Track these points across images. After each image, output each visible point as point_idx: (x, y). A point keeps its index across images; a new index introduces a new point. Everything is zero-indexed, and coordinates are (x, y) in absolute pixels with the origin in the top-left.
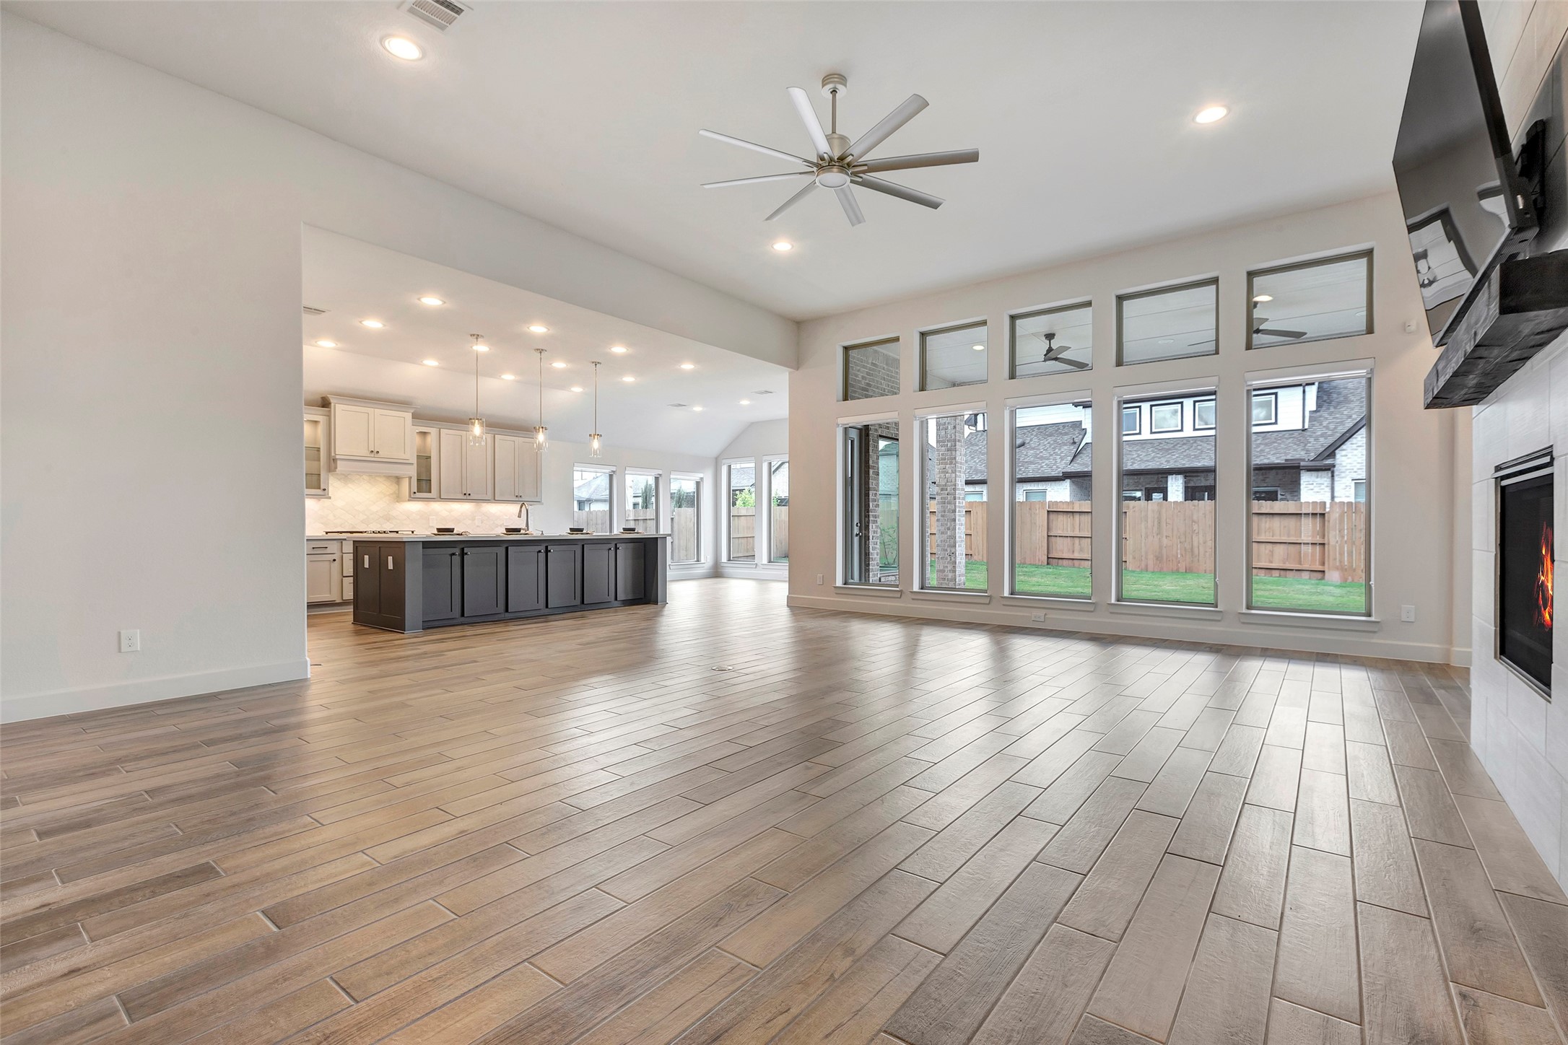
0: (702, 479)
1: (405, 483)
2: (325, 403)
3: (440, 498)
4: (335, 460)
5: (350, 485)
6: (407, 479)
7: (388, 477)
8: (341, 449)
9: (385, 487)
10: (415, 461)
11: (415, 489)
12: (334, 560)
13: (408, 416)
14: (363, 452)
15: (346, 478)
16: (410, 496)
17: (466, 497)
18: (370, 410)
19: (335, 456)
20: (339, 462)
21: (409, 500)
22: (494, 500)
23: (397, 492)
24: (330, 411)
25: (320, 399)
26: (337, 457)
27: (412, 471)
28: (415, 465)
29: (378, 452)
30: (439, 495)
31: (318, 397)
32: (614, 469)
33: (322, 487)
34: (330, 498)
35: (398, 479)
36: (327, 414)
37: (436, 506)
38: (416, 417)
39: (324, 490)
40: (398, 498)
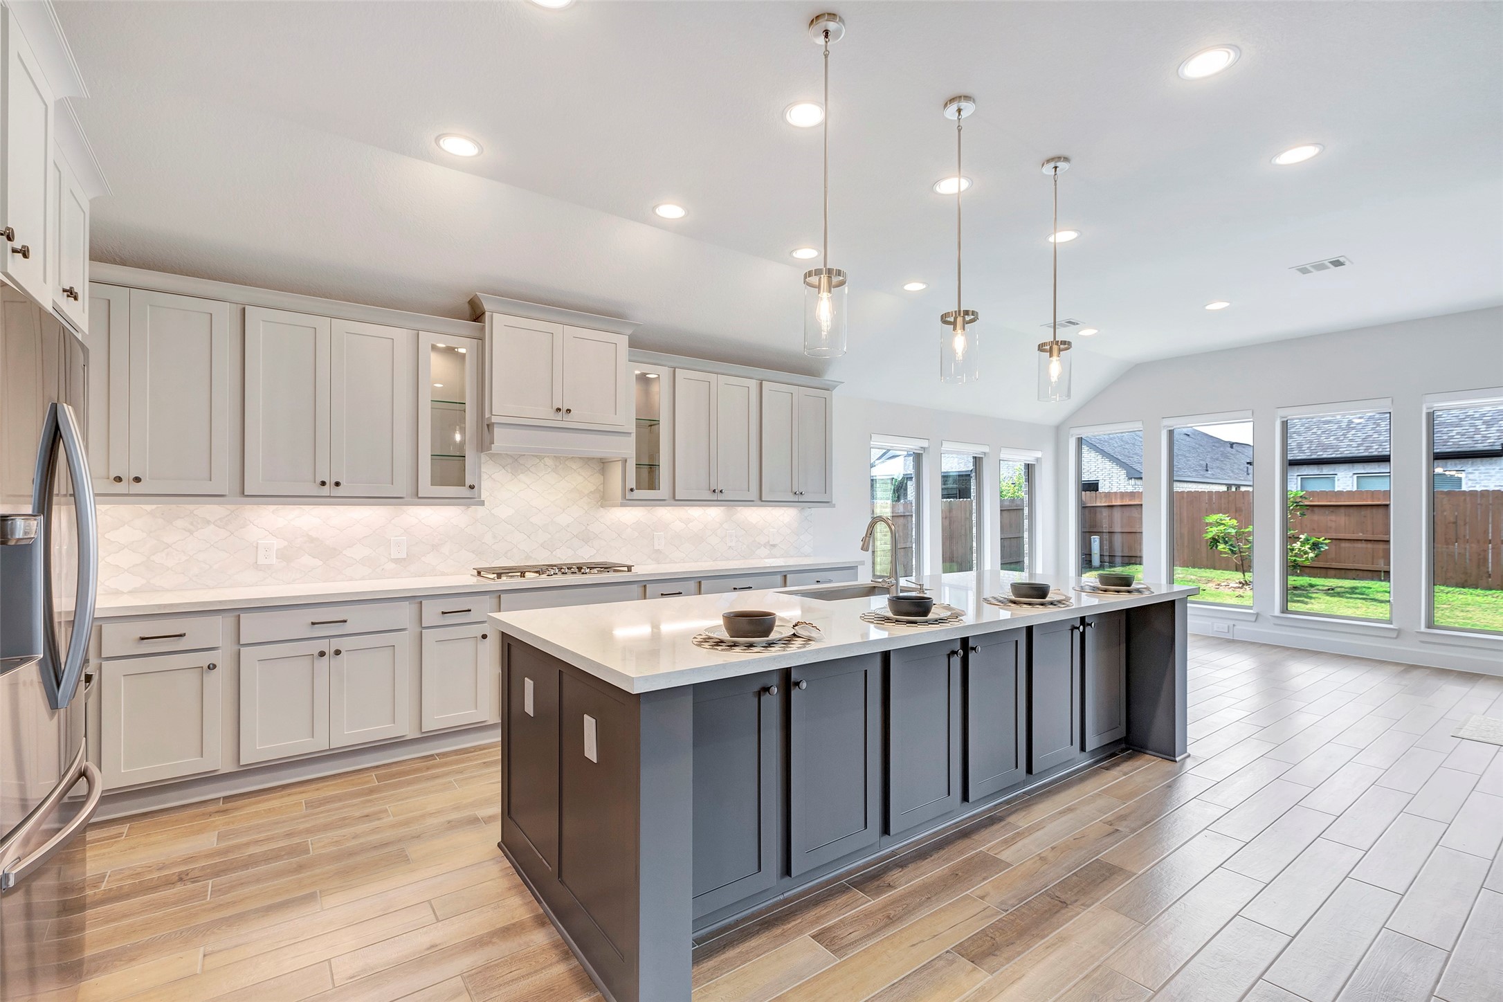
0: (1037, 460)
1: (616, 473)
2: (476, 314)
3: (674, 500)
4: (490, 426)
5: (522, 477)
6: (620, 464)
7: (587, 461)
8: (502, 406)
9: (581, 480)
10: (632, 428)
11: (632, 483)
12: (484, 637)
13: (623, 341)
14: (544, 413)
15: (516, 462)
16: (624, 496)
17: (716, 496)
18: (557, 328)
19: (490, 418)
20: (497, 430)
21: (622, 505)
22: (761, 500)
23: (601, 488)
24: (483, 328)
25: (467, 306)
26: (494, 419)
27: (628, 448)
28: (634, 436)
29: (569, 411)
30: (672, 495)
31: (462, 302)
32: (925, 444)
33: (468, 483)
34: (482, 503)
35: (603, 464)
36: (477, 334)
37: (665, 513)
38: (634, 343)
39: (472, 487)
40: (603, 500)
